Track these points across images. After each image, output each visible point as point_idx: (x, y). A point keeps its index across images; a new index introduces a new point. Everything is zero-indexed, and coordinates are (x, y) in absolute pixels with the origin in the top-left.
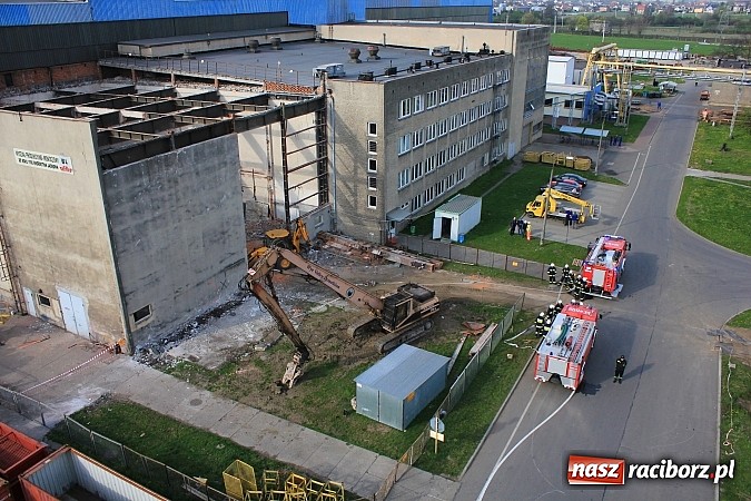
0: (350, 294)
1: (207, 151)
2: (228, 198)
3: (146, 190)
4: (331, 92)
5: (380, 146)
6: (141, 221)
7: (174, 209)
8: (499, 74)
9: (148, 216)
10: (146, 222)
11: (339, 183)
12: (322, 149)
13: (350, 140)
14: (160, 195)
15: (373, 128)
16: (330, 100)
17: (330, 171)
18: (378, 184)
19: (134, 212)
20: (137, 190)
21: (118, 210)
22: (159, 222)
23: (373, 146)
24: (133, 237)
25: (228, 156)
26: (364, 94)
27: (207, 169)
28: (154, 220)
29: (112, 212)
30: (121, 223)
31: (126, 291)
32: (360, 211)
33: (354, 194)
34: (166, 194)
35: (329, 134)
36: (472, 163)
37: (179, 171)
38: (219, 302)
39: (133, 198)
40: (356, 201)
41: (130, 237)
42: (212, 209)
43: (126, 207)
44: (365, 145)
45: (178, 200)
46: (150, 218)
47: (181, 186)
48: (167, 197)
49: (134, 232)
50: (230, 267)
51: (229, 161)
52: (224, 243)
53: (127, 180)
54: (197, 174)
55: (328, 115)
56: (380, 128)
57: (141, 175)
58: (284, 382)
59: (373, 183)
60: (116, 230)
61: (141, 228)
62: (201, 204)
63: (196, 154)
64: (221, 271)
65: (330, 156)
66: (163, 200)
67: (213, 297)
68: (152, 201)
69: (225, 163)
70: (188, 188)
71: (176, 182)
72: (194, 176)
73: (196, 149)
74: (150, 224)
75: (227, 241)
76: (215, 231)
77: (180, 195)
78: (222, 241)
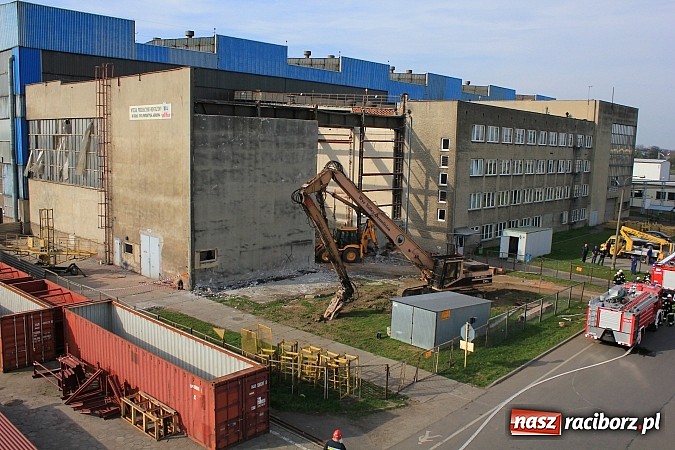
0: (400, 241)
1: (288, 128)
2: (303, 176)
3: (230, 142)
4: (409, 112)
5: (452, 160)
6: (221, 169)
7: (251, 168)
8: (580, 136)
9: (227, 166)
10: (225, 171)
11: (412, 198)
12: (398, 165)
13: (424, 156)
14: (241, 151)
15: (446, 144)
16: (408, 120)
17: (404, 185)
18: (448, 196)
19: (216, 158)
20: (222, 139)
21: (202, 151)
22: (236, 175)
23: (445, 161)
24: (212, 180)
25: (308, 139)
26: (439, 112)
27: (287, 143)
28: (232, 171)
29: (196, 151)
30: (203, 164)
31: (196, 228)
32: (430, 223)
33: (425, 208)
34: (246, 152)
35: (406, 151)
36: (550, 216)
37: (261, 136)
38: (282, 273)
39: (216, 145)
40: (425, 215)
41: (209, 179)
42: (287, 181)
43: (210, 151)
44: (437, 160)
45: (256, 162)
46: (229, 168)
47: (261, 150)
48: (247, 156)
49: (213, 176)
50: (297, 243)
51: (308, 143)
52: (294, 217)
53: (214, 128)
54: (277, 144)
55: (406, 134)
56: (452, 143)
57: (226, 128)
58: (325, 316)
59: (443, 196)
60: (197, 168)
61: (220, 175)
62: (277, 173)
63: (278, 127)
64: (288, 244)
65: (406, 172)
66: (243, 156)
67: (277, 266)
68: (233, 154)
69: (304, 145)
70: (267, 154)
71: (257, 145)
72: (274, 146)
73: (278, 121)
74: (228, 174)
75: (297, 217)
76: (287, 204)
77: (259, 158)
78: (292, 215)
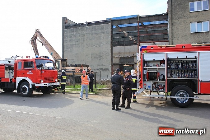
1: (97, 28)
2: (104, 45)
3: (75, 36)
6: (71, 44)
7: (82, 43)
9: (74, 43)
10: (73, 44)
14: (79, 38)
19: (70, 41)
20: (72, 35)
21: (66, 39)
22: (77, 45)
24: (69, 47)
27: (96, 33)
28: (76, 44)
29: (64, 39)
30: (66, 43)
34: (80, 38)
37: (86, 32)
39: (70, 37)
41: (68, 47)
42: (97, 47)
43: (69, 39)
45: (84, 41)
46: (75, 44)
47: (86, 37)
48: (81, 39)
49: (69, 46)
50: (102, 69)
51: (105, 32)
52: (100, 60)
53: (70, 32)
54: (92, 34)
57: (74, 32)
61: (72, 46)
63: (92, 28)
64: (98, 69)
66: (79, 39)
68: (76, 39)
70: (88, 38)
71: (84, 35)
72: (91, 35)
73: (92, 27)
74: (74, 45)
75: (101, 59)
76: (97, 55)
77: (85, 39)
78: (99, 59)
